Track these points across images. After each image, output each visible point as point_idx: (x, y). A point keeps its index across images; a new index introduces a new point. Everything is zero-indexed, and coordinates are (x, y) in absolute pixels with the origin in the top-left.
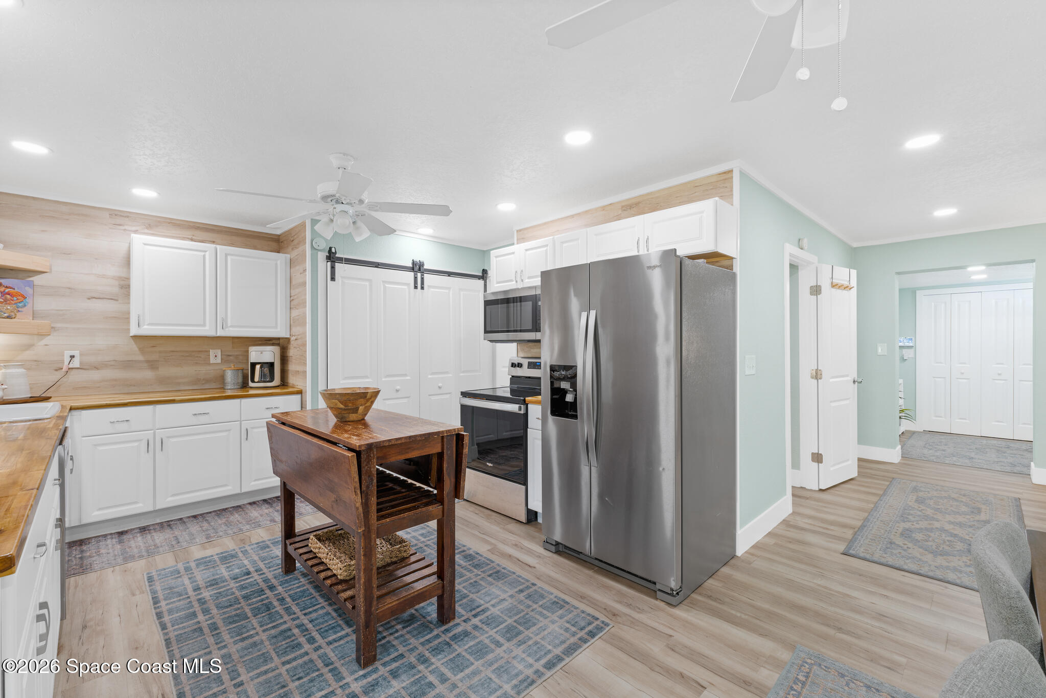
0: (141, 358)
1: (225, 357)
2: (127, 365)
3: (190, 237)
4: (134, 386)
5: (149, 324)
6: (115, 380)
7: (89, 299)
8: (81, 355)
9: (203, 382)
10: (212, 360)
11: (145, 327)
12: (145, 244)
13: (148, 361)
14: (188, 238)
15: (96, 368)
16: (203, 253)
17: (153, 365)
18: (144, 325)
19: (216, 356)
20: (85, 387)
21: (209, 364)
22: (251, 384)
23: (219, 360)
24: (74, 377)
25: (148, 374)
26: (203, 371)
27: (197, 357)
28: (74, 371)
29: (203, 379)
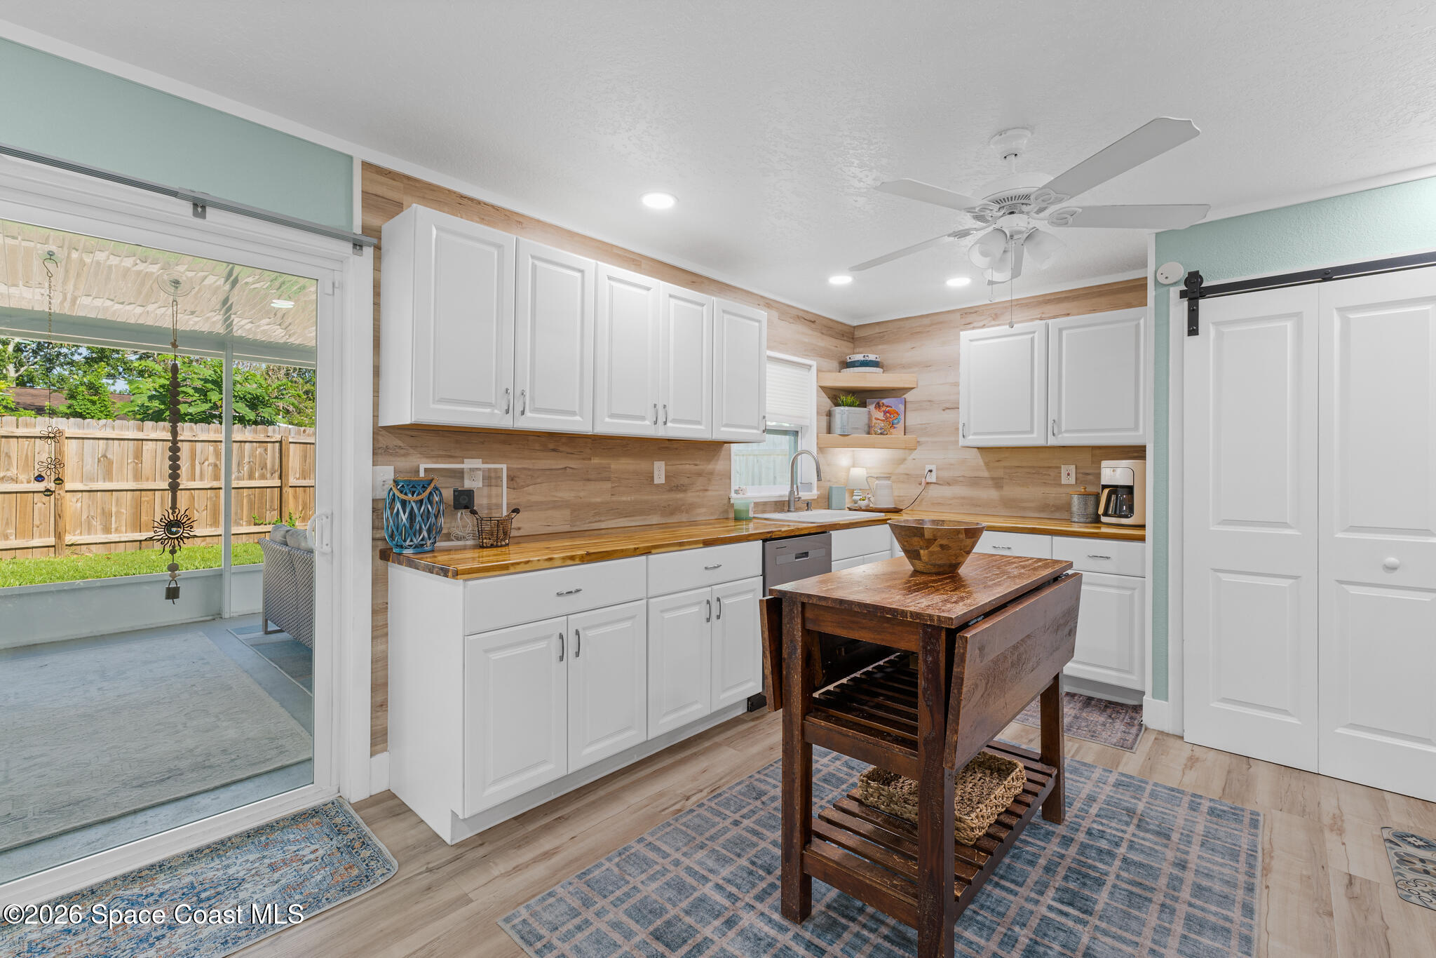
0: (986, 474)
1: (1081, 475)
2: (974, 482)
3: (1039, 316)
4: (980, 506)
5: (975, 434)
6: (963, 498)
7: (944, 410)
8: (937, 469)
9: (1052, 510)
10: (1064, 481)
11: (971, 437)
12: (971, 341)
13: (993, 479)
14: (1037, 319)
15: (949, 484)
16: (1031, 336)
17: (998, 483)
18: (969, 436)
19: (1068, 474)
20: (939, 504)
21: (1061, 485)
22: (1104, 519)
23: (1072, 480)
24: (935, 492)
25: (993, 494)
26: (1052, 493)
27: (1045, 474)
28: (932, 486)
29: (1053, 506)
